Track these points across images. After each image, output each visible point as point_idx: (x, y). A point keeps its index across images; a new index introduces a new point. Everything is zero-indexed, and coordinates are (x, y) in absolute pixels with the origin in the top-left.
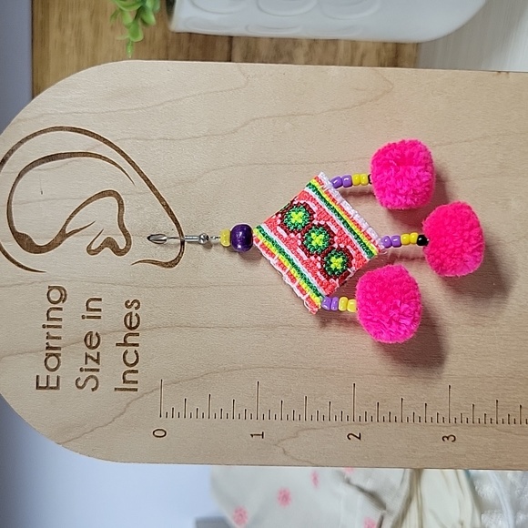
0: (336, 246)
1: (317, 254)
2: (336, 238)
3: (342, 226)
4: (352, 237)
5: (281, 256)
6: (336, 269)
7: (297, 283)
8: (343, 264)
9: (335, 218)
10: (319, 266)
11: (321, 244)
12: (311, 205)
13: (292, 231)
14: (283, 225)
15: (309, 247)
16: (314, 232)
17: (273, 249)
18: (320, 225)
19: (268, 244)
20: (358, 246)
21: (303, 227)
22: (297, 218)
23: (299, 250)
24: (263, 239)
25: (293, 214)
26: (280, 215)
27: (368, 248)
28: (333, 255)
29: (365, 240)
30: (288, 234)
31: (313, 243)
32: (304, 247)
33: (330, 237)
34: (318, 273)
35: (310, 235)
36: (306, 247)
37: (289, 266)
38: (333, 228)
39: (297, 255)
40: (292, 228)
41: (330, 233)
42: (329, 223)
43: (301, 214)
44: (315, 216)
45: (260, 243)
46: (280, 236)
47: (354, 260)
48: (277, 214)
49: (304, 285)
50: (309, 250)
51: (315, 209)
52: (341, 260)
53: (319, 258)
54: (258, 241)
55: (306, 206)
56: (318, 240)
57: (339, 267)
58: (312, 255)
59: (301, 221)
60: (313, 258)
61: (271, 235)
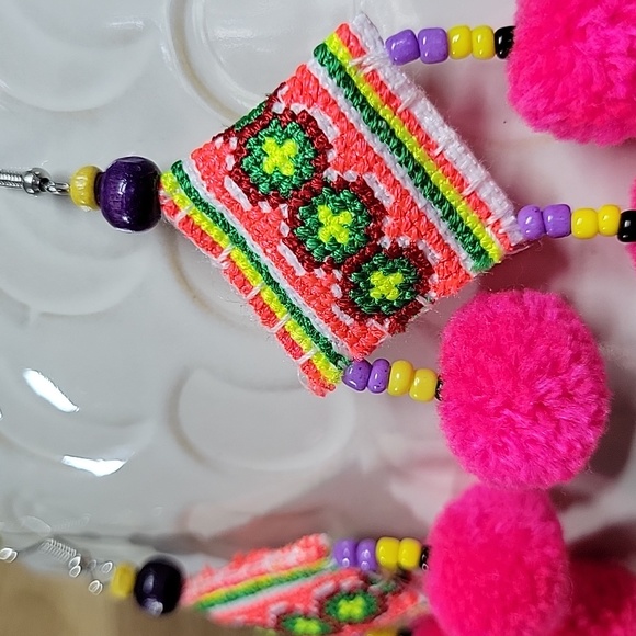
0: (386, 242)
1: (334, 265)
2: (388, 221)
3: (409, 185)
4: (434, 213)
5: (237, 253)
6: (384, 301)
7: (277, 327)
8: (403, 288)
9: (390, 159)
10: (336, 291)
11: (343, 239)
12: (323, 120)
13: (265, 197)
14: (241, 176)
15: (309, 244)
16: (324, 202)
17: (215, 232)
18: (343, 184)
19: (202, 220)
20: (450, 240)
21: (295, 188)
22: (280, 157)
23: (283, 248)
24: (186, 207)
25: (270, 144)
26: (234, 142)
27: (475, 242)
28: (375, 268)
29: (471, 219)
30: (254, 203)
31: (323, 235)
32: (296, 244)
33: (369, 218)
34: (335, 309)
35: (313, 211)
36: (301, 242)
37: (258, 283)
38: (380, 191)
39: (279, 260)
40: (263, 188)
41: (372, 209)
42: (371, 179)
43: (291, 147)
44: (332, 155)
45: (180, 216)
46: (233, 204)
47: (435, 276)
48: (226, 135)
49: (297, 334)
50: (310, 253)
51: (332, 132)
52: (397, 278)
53: (338, 274)
54: (175, 210)
55: (307, 122)
56: (335, 225)
57: (393, 295)
58: (318, 265)
59: (288, 170)
60: (319, 273)
61: (209, 197)
